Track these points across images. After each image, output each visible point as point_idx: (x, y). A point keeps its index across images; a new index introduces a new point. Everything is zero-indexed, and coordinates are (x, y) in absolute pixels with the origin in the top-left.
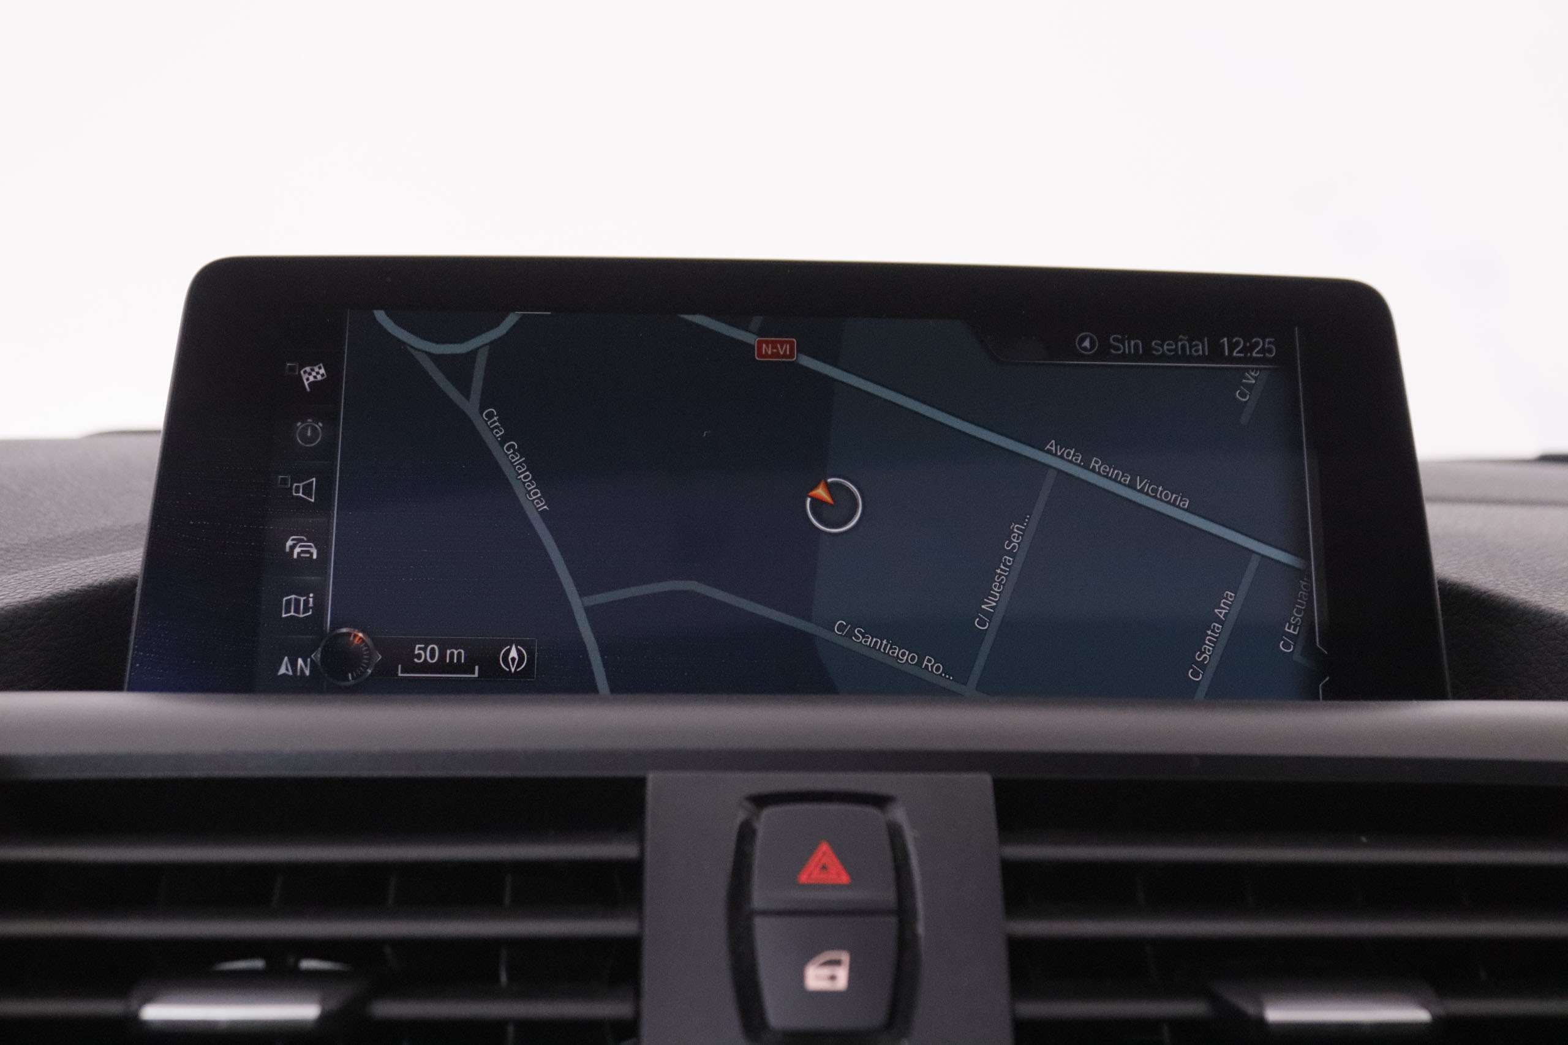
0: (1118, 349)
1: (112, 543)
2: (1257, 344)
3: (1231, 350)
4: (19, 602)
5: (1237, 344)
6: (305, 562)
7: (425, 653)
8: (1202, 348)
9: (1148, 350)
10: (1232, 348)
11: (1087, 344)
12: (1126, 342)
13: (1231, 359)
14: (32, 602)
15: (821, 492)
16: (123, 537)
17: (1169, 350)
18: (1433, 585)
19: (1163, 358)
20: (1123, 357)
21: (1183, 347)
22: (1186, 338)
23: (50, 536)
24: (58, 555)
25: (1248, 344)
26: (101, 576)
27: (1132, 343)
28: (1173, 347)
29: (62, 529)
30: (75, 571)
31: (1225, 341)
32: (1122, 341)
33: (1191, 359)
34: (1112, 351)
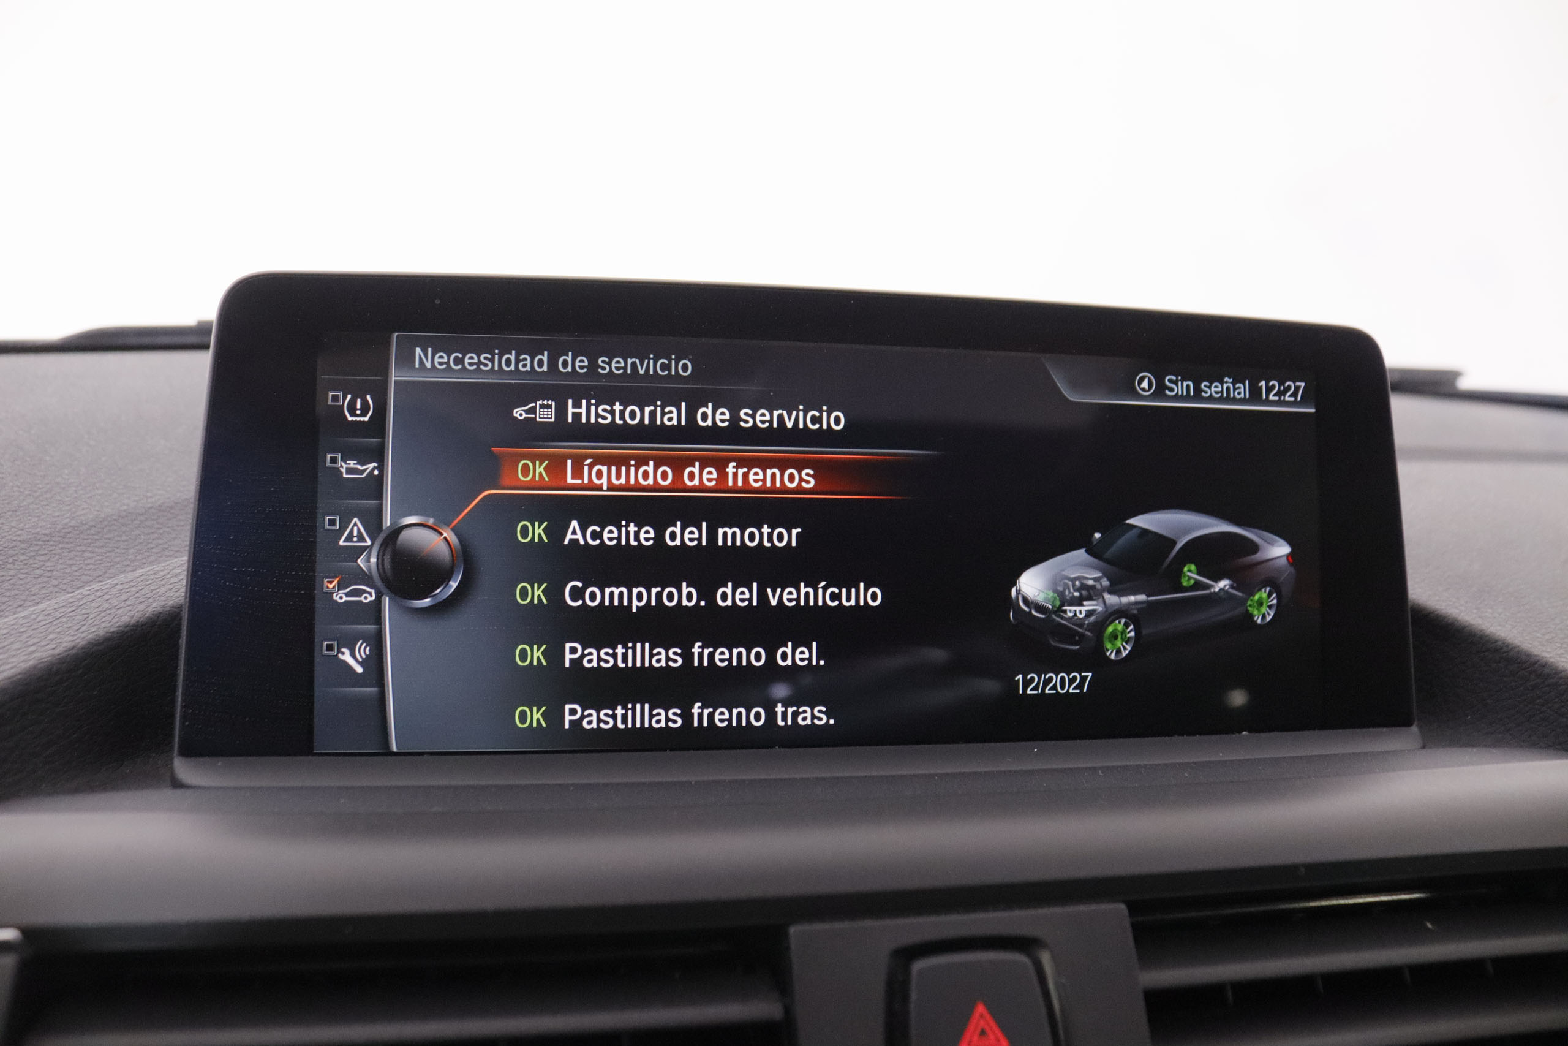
0: (1171, 390)
1: (137, 532)
2: (1289, 388)
3: (1268, 394)
4: (53, 656)
5: (1273, 387)
8: (1243, 390)
9: (1198, 390)
10: (1269, 389)
11: (1145, 384)
12: (1180, 383)
13: (1267, 402)
14: (67, 653)
16: (149, 523)
17: (1216, 393)
19: (1211, 399)
20: (1176, 398)
21: (1228, 389)
22: (1231, 380)
23: (73, 523)
24: (83, 548)
25: (1282, 388)
26: (137, 610)
27: (1185, 384)
28: (1220, 389)
29: (84, 512)
30: (107, 600)
31: (1263, 383)
32: (1176, 383)
33: (1234, 401)
34: (1168, 392)
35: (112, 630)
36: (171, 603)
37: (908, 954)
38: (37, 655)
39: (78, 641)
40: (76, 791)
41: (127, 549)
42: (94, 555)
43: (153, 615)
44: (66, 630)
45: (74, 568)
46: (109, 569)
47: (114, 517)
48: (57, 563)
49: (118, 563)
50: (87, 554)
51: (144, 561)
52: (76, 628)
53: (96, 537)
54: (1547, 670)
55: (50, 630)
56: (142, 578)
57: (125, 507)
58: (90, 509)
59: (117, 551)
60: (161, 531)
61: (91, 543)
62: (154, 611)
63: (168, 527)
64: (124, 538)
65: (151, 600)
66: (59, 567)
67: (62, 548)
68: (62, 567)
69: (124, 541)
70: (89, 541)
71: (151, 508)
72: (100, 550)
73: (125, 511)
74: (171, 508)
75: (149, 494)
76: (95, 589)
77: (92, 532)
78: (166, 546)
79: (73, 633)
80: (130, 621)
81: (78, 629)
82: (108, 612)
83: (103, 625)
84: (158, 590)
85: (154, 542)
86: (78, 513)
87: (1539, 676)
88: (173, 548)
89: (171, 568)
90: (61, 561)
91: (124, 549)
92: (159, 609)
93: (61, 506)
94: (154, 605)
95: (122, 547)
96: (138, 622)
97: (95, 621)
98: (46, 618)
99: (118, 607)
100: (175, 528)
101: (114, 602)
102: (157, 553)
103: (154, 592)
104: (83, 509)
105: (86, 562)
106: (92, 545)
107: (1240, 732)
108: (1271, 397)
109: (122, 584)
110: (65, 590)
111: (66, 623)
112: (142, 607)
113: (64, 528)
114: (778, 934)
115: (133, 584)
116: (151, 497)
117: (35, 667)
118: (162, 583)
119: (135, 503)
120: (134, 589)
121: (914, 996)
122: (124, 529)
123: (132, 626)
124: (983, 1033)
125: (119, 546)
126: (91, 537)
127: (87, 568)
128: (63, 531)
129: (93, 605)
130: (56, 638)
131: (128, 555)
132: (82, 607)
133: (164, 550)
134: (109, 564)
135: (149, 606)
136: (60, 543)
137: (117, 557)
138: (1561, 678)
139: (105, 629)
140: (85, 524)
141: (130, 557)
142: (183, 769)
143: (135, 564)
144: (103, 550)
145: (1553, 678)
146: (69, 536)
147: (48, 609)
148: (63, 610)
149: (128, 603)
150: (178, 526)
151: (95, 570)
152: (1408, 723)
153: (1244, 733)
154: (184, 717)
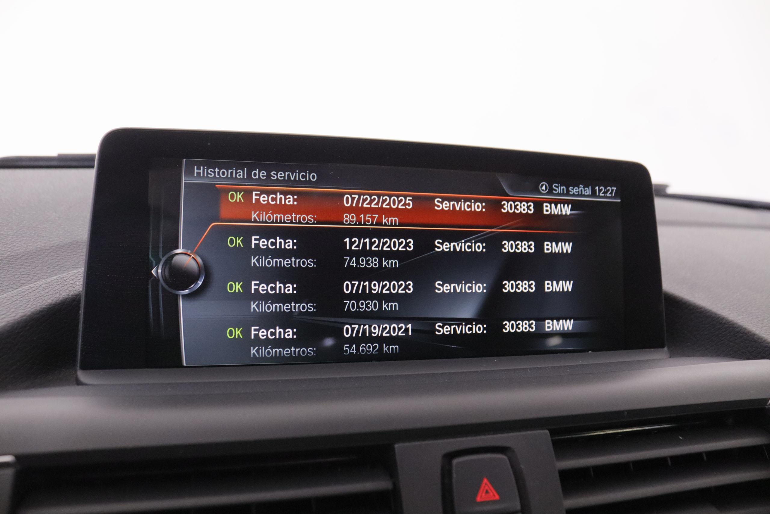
0: (556, 190)
1: (47, 258)
2: (609, 190)
3: (599, 193)
5: (602, 190)
8: (588, 191)
9: (568, 191)
10: (600, 191)
11: (544, 188)
13: (599, 197)
17: (576, 192)
19: (574, 195)
20: (558, 194)
21: (581, 190)
22: (583, 186)
23: (13, 254)
24: (20, 267)
25: (606, 190)
26: (55, 297)
27: (562, 188)
28: (578, 190)
29: (18, 248)
30: (39, 292)
31: (597, 188)
32: (558, 187)
33: (584, 196)
34: (554, 192)
35: (43, 307)
36: (71, 293)
37: (450, 456)
38: (6, 319)
39: (26, 312)
40: (28, 387)
41: (42, 267)
42: (25, 270)
43: (63, 299)
44: (20, 307)
45: (16, 276)
46: (34, 277)
47: (34, 251)
48: (7, 274)
49: (39, 274)
50: (21, 270)
51: (52, 273)
52: (25, 306)
53: (25, 261)
54: (724, 321)
55: (12, 306)
56: (56, 281)
57: (39, 246)
58: (21, 247)
59: (37, 268)
60: (59, 258)
61: (23, 264)
62: (63, 297)
63: (63, 256)
64: (40, 262)
65: (61, 292)
66: (8, 276)
67: (8, 267)
68: (10, 276)
69: (40, 263)
70: (23, 263)
71: (53, 246)
72: (29, 268)
73: (39, 248)
74: (63, 246)
75: (51, 240)
76: (31, 287)
77: (23, 258)
78: (62, 266)
79: (23, 308)
80: (52, 302)
81: (26, 306)
82: (40, 298)
83: (39, 304)
84: (64, 287)
85: (56, 263)
86: (15, 249)
87: (721, 324)
88: (66, 267)
89: (69, 276)
90: (9, 273)
91: (41, 267)
92: (66, 296)
93: (5, 245)
94: (63, 294)
95: (40, 266)
96: (56, 302)
97: (34, 302)
98: (7, 301)
99: (45, 296)
100: (66, 256)
101: (43, 293)
102: (58, 269)
103: (63, 288)
104: (18, 247)
105: (22, 273)
106: (24, 265)
107: (588, 352)
108: (601, 194)
109: (45, 284)
110: (12, 287)
111: (19, 303)
112: (57, 295)
113: (8, 257)
114: (390, 448)
115: (51, 284)
116: (52, 241)
117: (5, 326)
118: (66, 283)
119: (44, 244)
120: (51, 286)
121: (454, 476)
122: (40, 257)
123: (53, 305)
124: (487, 492)
125: (38, 266)
126: (23, 261)
127: (23, 277)
128: (8, 258)
129: (32, 294)
130: (14, 311)
131: (43, 270)
132: (26, 295)
133: (61, 267)
134: (34, 275)
135: (61, 295)
136: (7, 264)
137: (38, 271)
138: (730, 325)
139: (40, 306)
140: (19, 255)
141: (44, 271)
142: (82, 375)
143: (47, 274)
144: (30, 268)
145: (727, 325)
146: (11, 260)
147: (8, 296)
148: (16, 297)
149: (50, 293)
150: (67, 255)
151: (27, 277)
152: (662, 346)
153: (590, 352)
154: (82, 351)
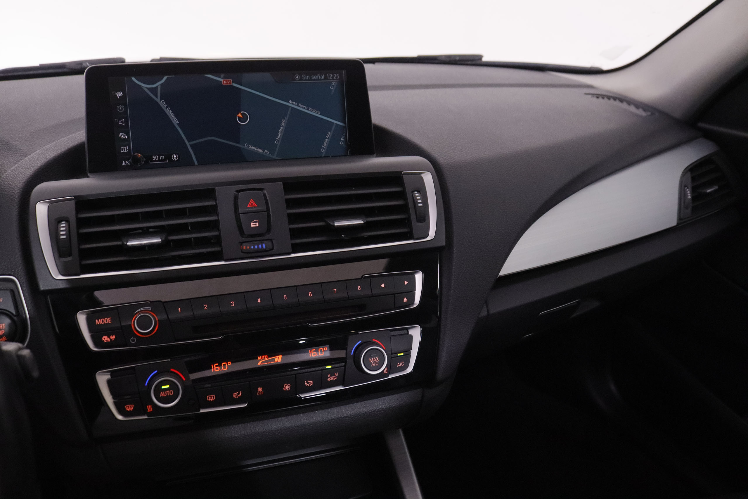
2: (335, 76)
3: (329, 78)
4: (58, 154)
6: (124, 139)
7: (155, 158)
8: (323, 77)
9: (311, 78)
10: (329, 76)
11: (297, 77)
13: (329, 79)
15: (240, 115)
17: (315, 78)
18: (371, 126)
19: (314, 80)
20: (305, 80)
21: (319, 77)
22: (319, 75)
25: (332, 76)
27: (308, 77)
28: (317, 77)
30: (65, 142)
31: (328, 75)
32: (305, 76)
33: (320, 80)
34: (303, 79)
37: (238, 191)
57: (56, 123)
69: (59, 131)
75: (61, 119)
77: (50, 129)
81: (62, 148)
83: (67, 147)
90: (46, 136)
91: (59, 133)
92: (77, 143)
93: (39, 124)
97: (64, 146)
101: (67, 143)
104: (45, 124)
105: (51, 136)
106: (52, 132)
110: (50, 143)
111: (58, 147)
112: (73, 143)
113: (42, 129)
114: (214, 189)
115: (69, 139)
119: (58, 122)
121: (239, 198)
122: (58, 128)
123: (73, 147)
124: (252, 204)
127: (52, 138)
129: (62, 143)
131: (61, 134)
132: (60, 144)
134: (57, 136)
140: (48, 127)
144: (55, 133)
146: (45, 130)
149: (70, 142)
154: (89, 165)
